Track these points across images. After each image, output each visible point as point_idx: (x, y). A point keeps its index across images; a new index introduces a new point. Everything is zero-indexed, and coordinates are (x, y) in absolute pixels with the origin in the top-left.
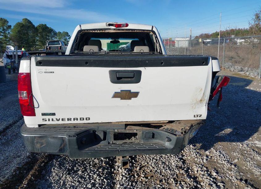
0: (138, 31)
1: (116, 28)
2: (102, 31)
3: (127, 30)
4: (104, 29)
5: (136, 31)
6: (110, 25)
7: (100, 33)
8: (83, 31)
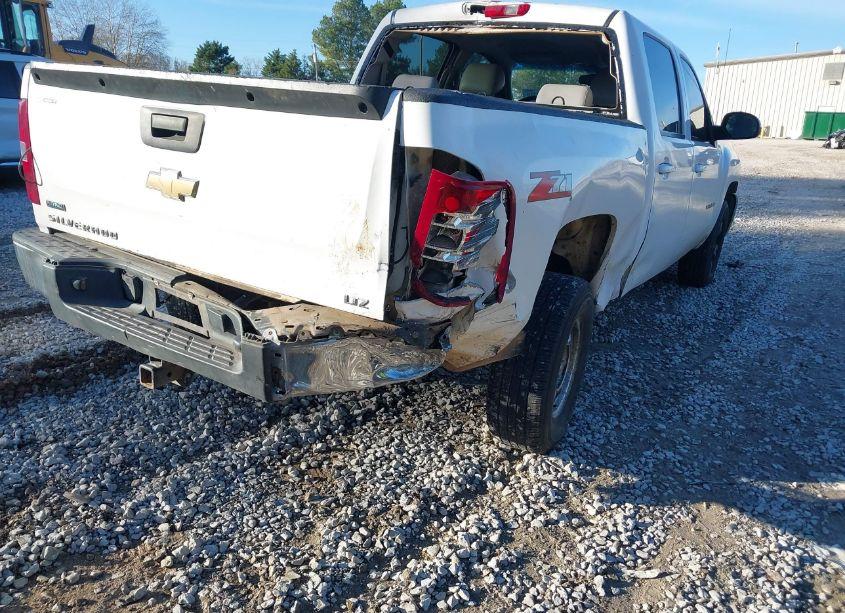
0: (557, 30)
1: (489, 19)
2: (450, 28)
3: (521, 25)
4: (457, 23)
5: (549, 30)
6: (475, 9)
7: (443, 34)
8: (397, 30)
